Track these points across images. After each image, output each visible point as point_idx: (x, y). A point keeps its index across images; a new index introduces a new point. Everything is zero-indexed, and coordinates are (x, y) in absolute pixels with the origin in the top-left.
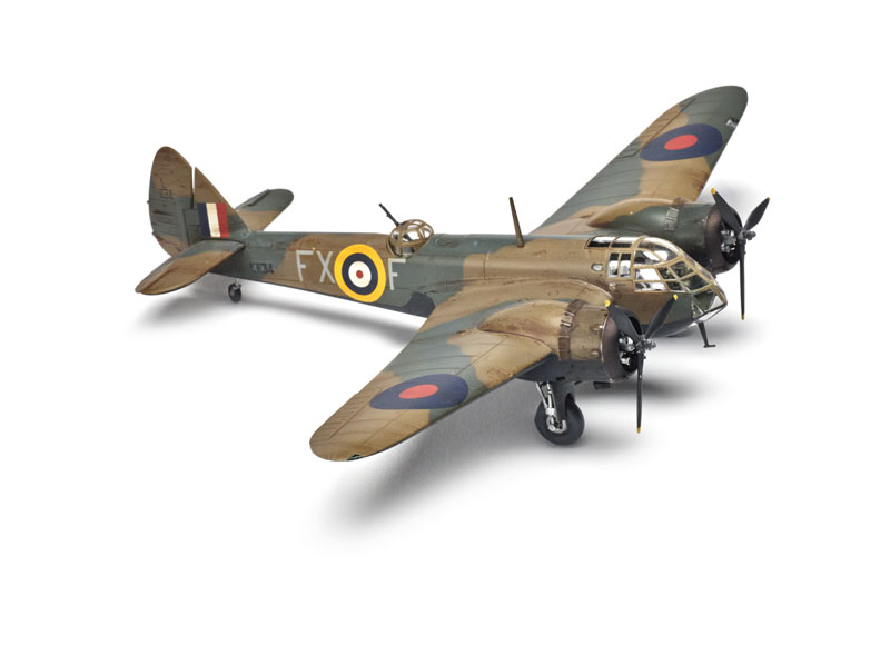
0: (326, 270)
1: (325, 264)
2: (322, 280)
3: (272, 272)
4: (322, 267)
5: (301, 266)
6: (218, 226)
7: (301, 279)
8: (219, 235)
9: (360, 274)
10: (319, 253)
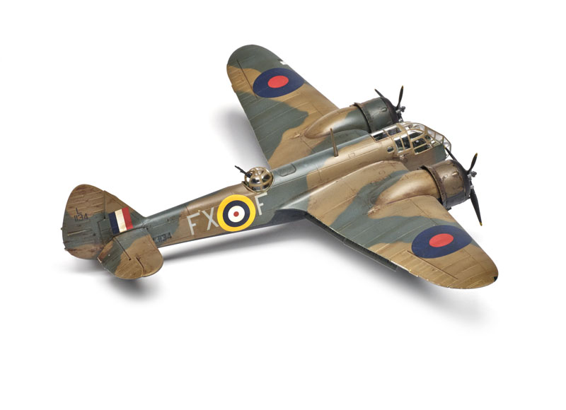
0: (211, 220)
1: (210, 218)
2: (209, 228)
3: (171, 237)
4: (208, 220)
5: (192, 225)
6: (124, 224)
7: (193, 233)
8: (125, 229)
9: (236, 214)
10: (204, 212)
